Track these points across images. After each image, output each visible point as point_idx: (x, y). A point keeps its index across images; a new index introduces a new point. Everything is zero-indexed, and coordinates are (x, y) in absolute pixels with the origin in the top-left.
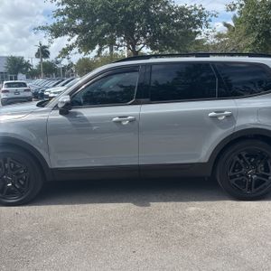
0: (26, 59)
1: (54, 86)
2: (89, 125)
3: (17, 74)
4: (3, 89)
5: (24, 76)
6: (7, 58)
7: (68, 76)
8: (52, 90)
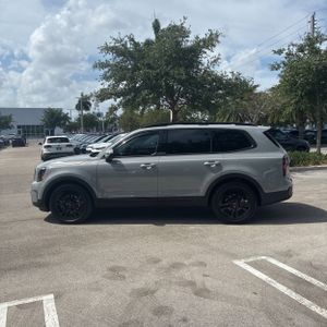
0: (65, 111)
1: (96, 142)
2: (125, 170)
3: (54, 127)
4: (46, 144)
5: (62, 130)
6: (45, 110)
7: (111, 131)
8: (95, 145)
